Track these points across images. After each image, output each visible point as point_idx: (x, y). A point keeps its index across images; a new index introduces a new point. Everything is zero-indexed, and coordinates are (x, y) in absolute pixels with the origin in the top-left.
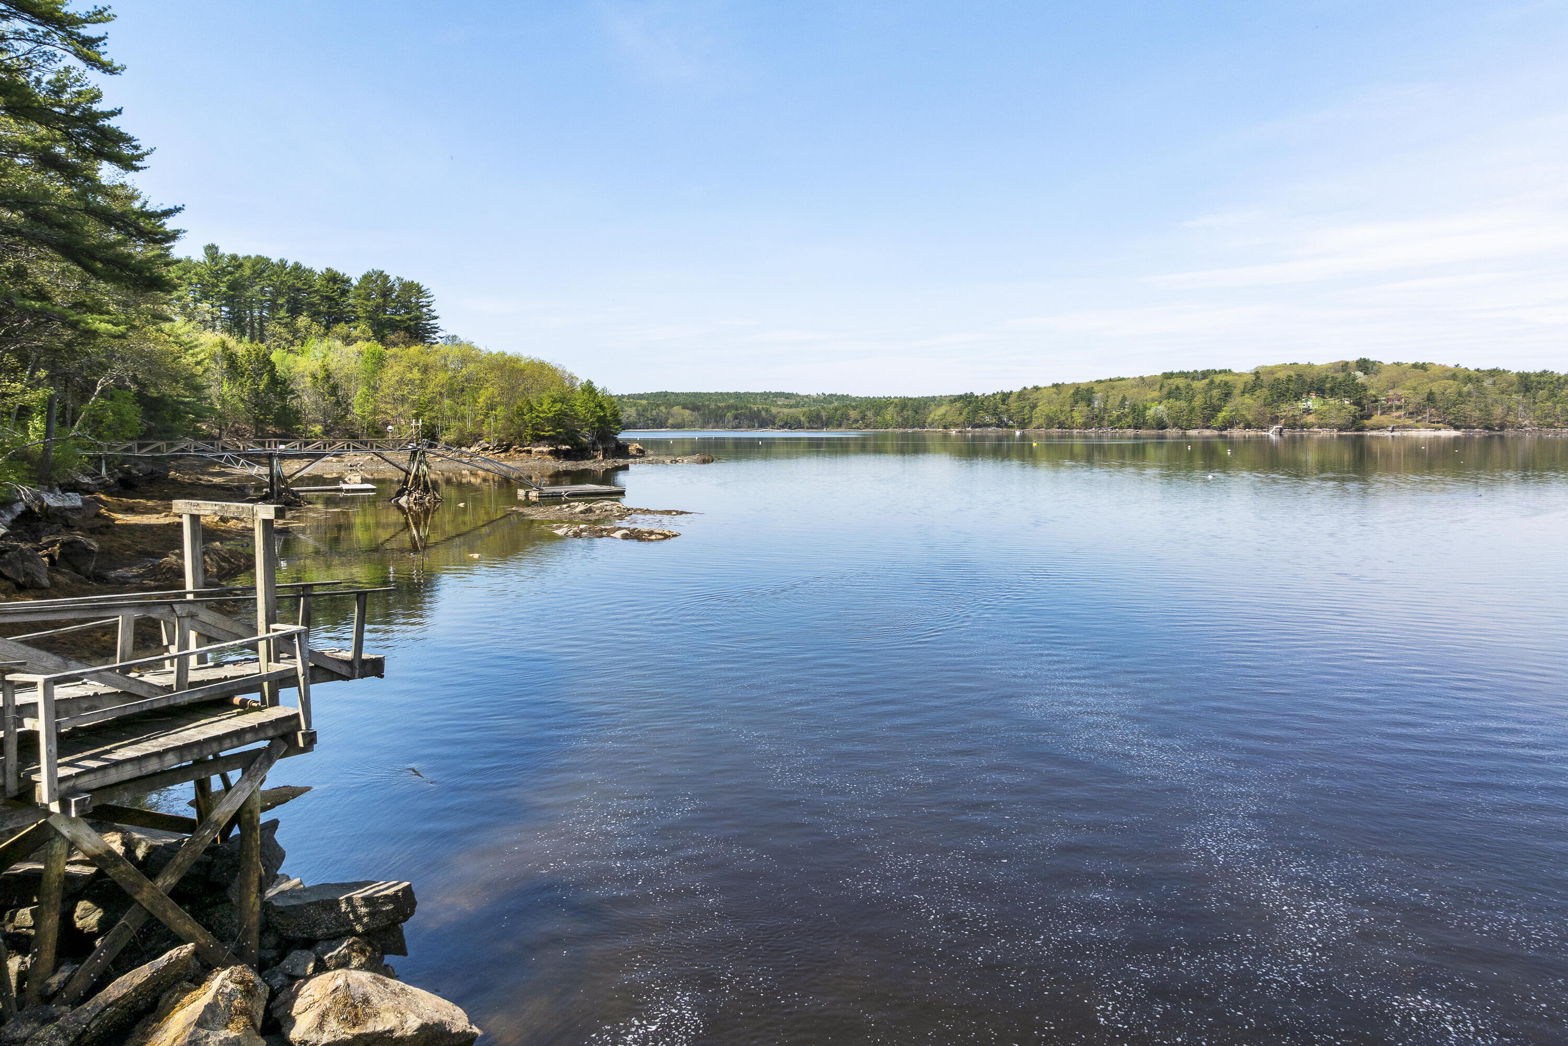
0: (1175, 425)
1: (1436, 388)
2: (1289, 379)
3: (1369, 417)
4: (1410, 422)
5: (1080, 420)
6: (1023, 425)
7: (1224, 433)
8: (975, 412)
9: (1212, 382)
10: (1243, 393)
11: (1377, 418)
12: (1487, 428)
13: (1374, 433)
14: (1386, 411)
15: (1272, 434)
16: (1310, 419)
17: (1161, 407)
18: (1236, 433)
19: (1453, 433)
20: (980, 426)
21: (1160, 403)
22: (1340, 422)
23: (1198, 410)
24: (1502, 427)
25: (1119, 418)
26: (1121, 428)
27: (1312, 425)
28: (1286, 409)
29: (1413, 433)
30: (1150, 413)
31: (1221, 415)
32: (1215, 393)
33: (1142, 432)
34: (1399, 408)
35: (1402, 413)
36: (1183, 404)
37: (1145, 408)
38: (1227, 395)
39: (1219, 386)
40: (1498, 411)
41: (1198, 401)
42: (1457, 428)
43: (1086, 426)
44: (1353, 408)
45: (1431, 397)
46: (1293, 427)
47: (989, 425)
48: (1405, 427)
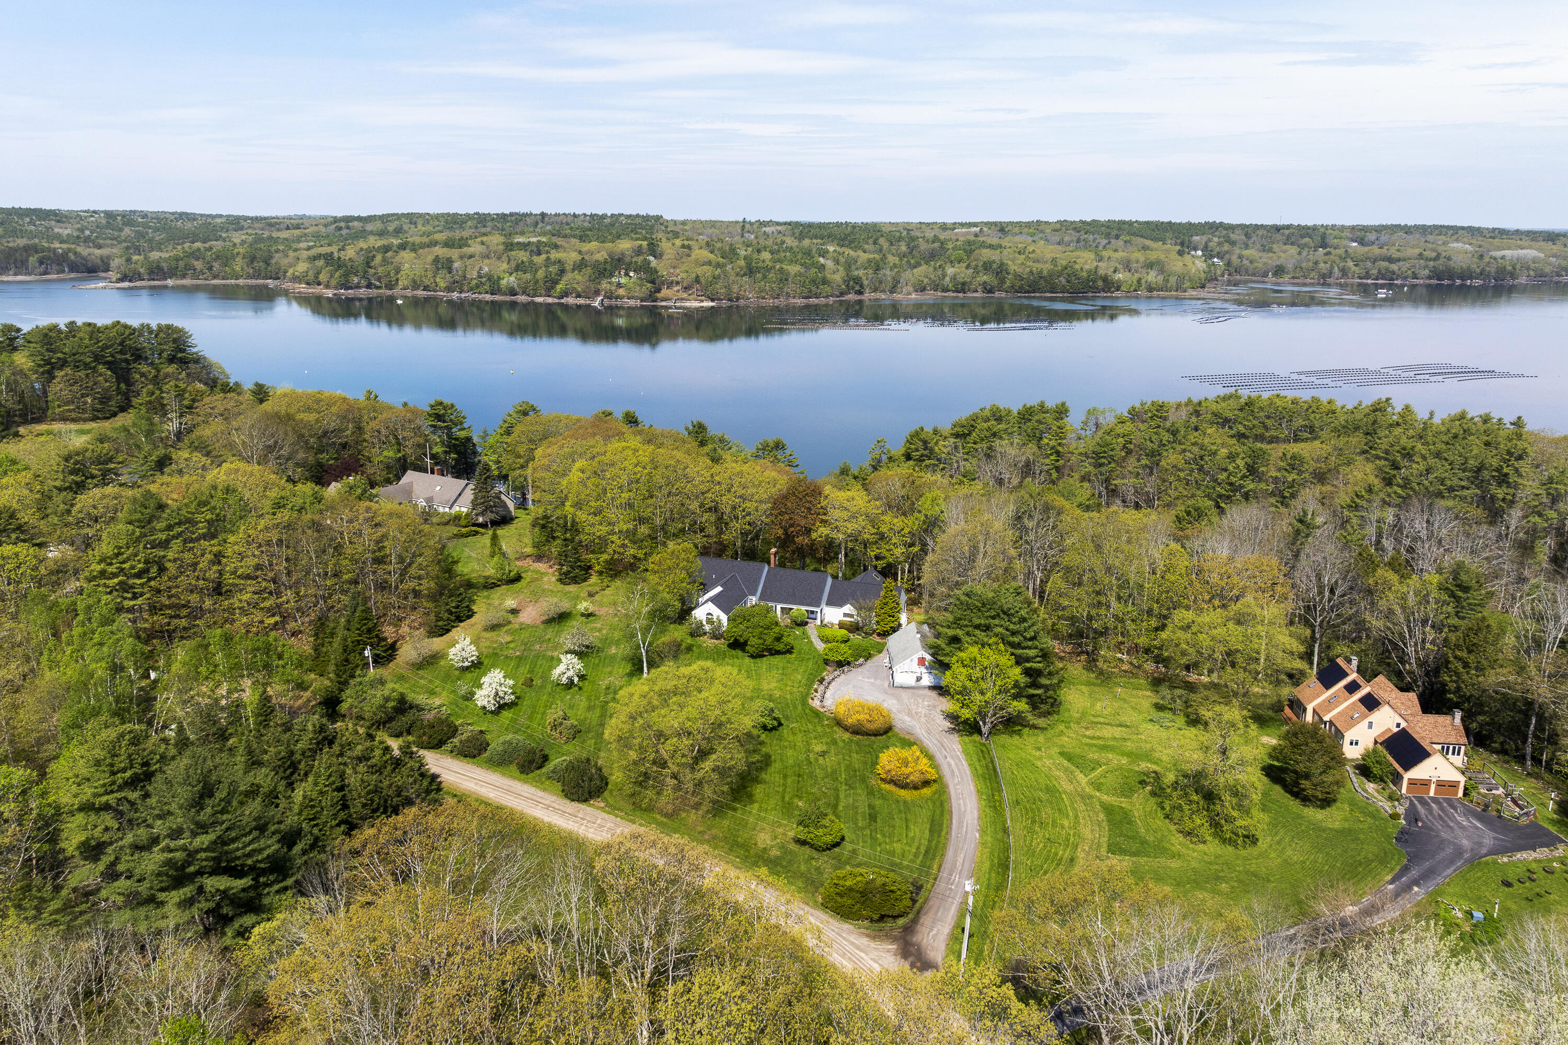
0: (524, 293)
1: (700, 271)
2: (606, 262)
3: (659, 291)
4: (685, 295)
5: (442, 284)
6: (390, 286)
7: (562, 301)
8: (346, 275)
9: (548, 258)
10: (573, 270)
11: (665, 292)
12: (730, 300)
13: (664, 304)
14: (670, 285)
15: (596, 304)
16: (621, 292)
17: (512, 279)
18: (570, 300)
19: (711, 304)
20: (351, 288)
21: (511, 274)
22: (641, 295)
23: (541, 283)
24: (738, 299)
25: (477, 286)
26: (480, 293)
27: (623, 297)
28: (604, 285)
29: (688, 304)
30: (504, 282)
31: (559, 287)
32: (553, 269)
33: (497, 298)
34: (678, 283)
35: (679, 288)
36: (528, 276)
37: (499, 278)
38: (562, 272)
39: (555, 263)
40: (735, 288)
41: (541, 274)
42: (713, 300)
43: (449, 289)
44: (649, 285)
45: (697, 280)
46: (610, 298)
47: (358, 287)
48: (682, 299)
